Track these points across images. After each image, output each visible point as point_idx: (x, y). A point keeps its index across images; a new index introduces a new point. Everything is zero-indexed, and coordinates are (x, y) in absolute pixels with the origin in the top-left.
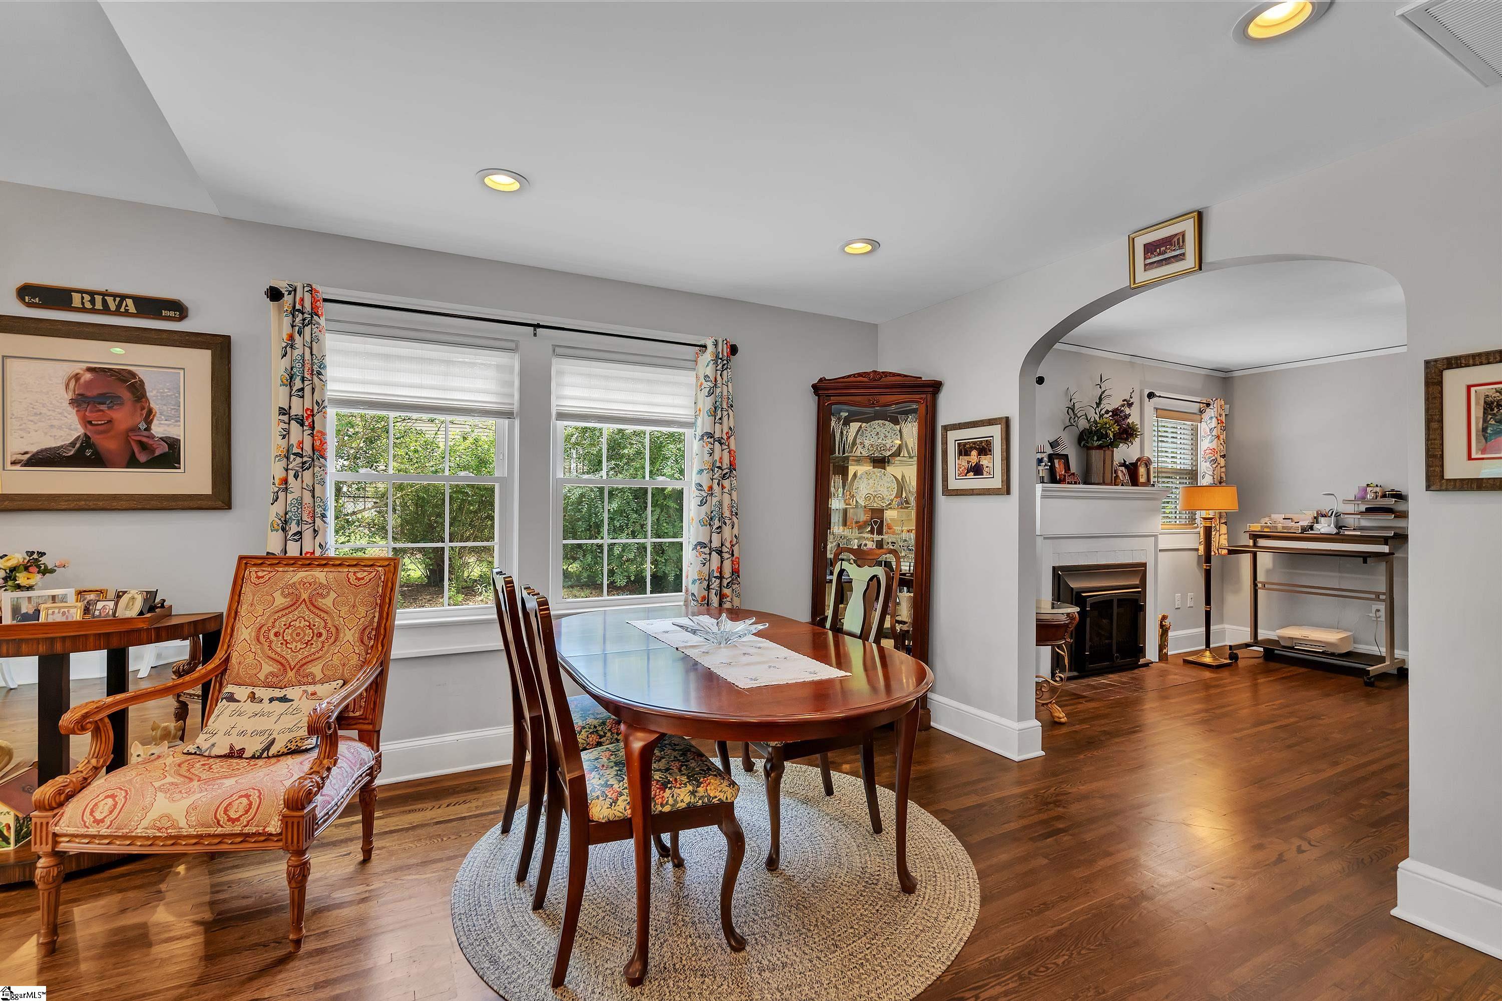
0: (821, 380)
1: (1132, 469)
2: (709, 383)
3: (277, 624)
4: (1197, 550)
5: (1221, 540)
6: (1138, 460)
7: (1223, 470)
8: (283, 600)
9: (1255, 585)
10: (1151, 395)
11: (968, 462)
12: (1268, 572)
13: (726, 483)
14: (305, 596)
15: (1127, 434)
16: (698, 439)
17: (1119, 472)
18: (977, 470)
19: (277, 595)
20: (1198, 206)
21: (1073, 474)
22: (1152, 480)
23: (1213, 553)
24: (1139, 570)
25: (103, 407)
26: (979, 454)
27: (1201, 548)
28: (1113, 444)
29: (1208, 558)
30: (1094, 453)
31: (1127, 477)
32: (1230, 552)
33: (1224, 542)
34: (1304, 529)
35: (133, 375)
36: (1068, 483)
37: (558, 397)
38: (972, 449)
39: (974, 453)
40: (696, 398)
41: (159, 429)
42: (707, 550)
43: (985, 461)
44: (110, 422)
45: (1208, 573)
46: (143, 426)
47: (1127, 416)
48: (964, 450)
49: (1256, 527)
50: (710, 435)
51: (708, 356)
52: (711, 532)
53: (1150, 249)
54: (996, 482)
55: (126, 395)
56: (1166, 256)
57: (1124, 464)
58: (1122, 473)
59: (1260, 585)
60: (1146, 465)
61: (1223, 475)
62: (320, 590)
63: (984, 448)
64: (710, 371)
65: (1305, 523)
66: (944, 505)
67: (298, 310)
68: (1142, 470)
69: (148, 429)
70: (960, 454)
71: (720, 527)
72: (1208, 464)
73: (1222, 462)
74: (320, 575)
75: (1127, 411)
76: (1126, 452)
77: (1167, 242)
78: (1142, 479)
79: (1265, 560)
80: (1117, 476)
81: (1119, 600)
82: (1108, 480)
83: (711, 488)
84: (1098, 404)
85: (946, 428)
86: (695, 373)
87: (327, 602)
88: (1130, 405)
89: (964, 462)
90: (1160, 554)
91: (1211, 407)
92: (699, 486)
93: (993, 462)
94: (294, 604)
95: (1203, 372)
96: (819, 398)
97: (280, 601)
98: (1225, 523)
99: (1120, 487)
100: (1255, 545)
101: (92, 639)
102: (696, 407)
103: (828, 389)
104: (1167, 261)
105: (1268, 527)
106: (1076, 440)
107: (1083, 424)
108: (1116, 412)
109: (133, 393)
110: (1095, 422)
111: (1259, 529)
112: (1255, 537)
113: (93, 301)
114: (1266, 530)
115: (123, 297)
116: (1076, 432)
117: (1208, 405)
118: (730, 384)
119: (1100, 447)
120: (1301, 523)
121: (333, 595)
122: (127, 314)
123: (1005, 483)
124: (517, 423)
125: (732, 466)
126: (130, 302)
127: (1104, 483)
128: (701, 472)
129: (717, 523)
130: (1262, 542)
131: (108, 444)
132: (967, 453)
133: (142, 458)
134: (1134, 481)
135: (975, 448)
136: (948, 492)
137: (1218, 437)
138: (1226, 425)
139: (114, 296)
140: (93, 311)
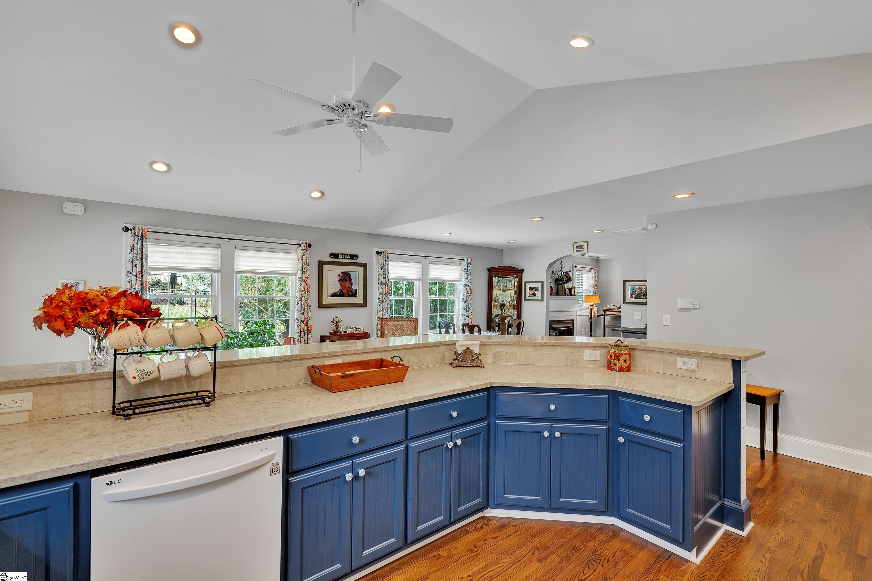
0: (490, 268)
1: (570, 290)
2: (466, 270)
3: (394, 334)
4: (588, 315)
5: (595, 312)
6: (572, 287)
7: (596, 290)
8: (395, 328)
9: (605, 326)
10: (576, 267)
11: (532, 292)
12: (609, 322)
13: (470, 298)
14: (399, 327)
15: (569, 280)
16: (462, 285)
17: (567, 291)
18: (534, 295)
19: (393, 327)
20: (587, 241)
21: (554, 292)
22: (576, 293)
23: (593, 316)
24: (572, 322)
25: (344, 282)
26: (535, 290)
27: (590, 315)
28: (565, 283)
29: (591, 318)
30: (560, 285)
31: (569, 293)
32: (598, 316)
33: (596, 313)
34: (618, 309)
35: (349, 274)
36: (553, 295)
37: (430, 275)
38: (533, 289)
39: (534, 290)
40: (461, 274)
41: (354, 287)
42: (465, 316)
43: (537, 292)
44: (345, 285)
45: (591, 322)
46: (351, 286)
47: (569, 275)
48: (531, 289)
49: (605, 308)
50: (466, 285)
51: (465, 262)
52: (466, 311)
53: (577, 247)
54: (540, 298)
55: (348, 279)
56: (580, 249)
57: (567, 289)
58: (567, 292)
59: (606, 326)
60: (574, 289)
61: (596, 291)
62: (403, 326)
63: (536, 289)
64: (466, 267)
65: (618, 307)
66: (524, 304)
67: (385, 257)
68: (573, 290)
69: (352, 287)
70: (529, 290)
71: (468, 310)
72: (592, 288)
73: (596, 287)
74: (402, 322)
75: (569, 273)
76: (569, 285)
77: (581, 246)
78: (573, 293)
79: (608, 318)
80: (566, 292)
81: (566, 331)
82: (563, 294)
83: (466, 299)
84: (561, 270)
85: (525, 283)
86: (460, 267)
87: (405, 329)
88: (570, 271)
89: (531, 292)
90: (578, 316)
91: (593, 269)
92: (463, 299)
93: (539, 293)
94: (397, 329)
95: (591, 258)
96: (489, 273)
97: (394, 329)
98: (597, 307)
99: (566, 296)
100: (605, 314)
101: (362, 337)
102: (461, 276)
103: (492, 270)
104: (581, 251)
105: (608, 308)
106: (554, 281)
107: (556, 276)
108: (566, 273)
109: (349, 278)
110: (560, 276)
111: (606, 308)
112: (605, 311)
113: (342, 256)
114: (608, 309)
115: (348, 255)
116: (554, 279)
117: (592, 269)
118: (471, 271)
119: (561, 284)
120: (617, 307)
121: (406, 327)
122: (348, 259)
123: (542, 298)
124: (421, 283)
125: (471, 294)
126: (349, 255)
127: (562, 295)
128: (464, 295)
129: (468, 309)
130: (607, 313)
131: (345, 291)
132: (532, 290)
133: (351, 294)
134: (571, 294)
135: (534, 289)
136: (525, 300)
137: (595, 279)
138: (597, 275)
139: (346, 254)
140: (342, 258)
